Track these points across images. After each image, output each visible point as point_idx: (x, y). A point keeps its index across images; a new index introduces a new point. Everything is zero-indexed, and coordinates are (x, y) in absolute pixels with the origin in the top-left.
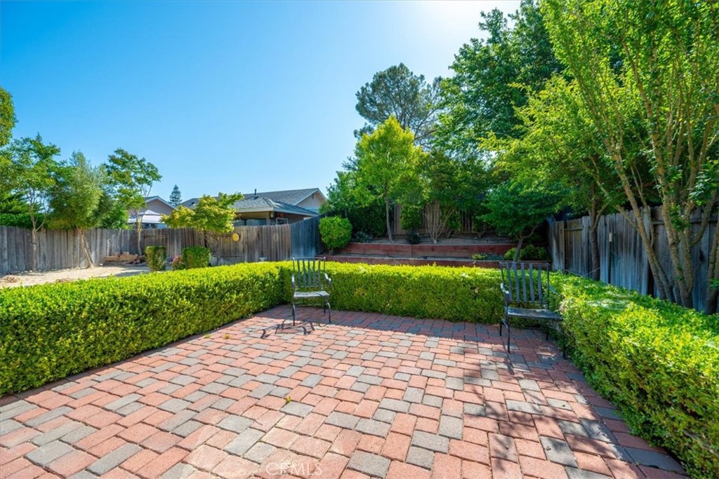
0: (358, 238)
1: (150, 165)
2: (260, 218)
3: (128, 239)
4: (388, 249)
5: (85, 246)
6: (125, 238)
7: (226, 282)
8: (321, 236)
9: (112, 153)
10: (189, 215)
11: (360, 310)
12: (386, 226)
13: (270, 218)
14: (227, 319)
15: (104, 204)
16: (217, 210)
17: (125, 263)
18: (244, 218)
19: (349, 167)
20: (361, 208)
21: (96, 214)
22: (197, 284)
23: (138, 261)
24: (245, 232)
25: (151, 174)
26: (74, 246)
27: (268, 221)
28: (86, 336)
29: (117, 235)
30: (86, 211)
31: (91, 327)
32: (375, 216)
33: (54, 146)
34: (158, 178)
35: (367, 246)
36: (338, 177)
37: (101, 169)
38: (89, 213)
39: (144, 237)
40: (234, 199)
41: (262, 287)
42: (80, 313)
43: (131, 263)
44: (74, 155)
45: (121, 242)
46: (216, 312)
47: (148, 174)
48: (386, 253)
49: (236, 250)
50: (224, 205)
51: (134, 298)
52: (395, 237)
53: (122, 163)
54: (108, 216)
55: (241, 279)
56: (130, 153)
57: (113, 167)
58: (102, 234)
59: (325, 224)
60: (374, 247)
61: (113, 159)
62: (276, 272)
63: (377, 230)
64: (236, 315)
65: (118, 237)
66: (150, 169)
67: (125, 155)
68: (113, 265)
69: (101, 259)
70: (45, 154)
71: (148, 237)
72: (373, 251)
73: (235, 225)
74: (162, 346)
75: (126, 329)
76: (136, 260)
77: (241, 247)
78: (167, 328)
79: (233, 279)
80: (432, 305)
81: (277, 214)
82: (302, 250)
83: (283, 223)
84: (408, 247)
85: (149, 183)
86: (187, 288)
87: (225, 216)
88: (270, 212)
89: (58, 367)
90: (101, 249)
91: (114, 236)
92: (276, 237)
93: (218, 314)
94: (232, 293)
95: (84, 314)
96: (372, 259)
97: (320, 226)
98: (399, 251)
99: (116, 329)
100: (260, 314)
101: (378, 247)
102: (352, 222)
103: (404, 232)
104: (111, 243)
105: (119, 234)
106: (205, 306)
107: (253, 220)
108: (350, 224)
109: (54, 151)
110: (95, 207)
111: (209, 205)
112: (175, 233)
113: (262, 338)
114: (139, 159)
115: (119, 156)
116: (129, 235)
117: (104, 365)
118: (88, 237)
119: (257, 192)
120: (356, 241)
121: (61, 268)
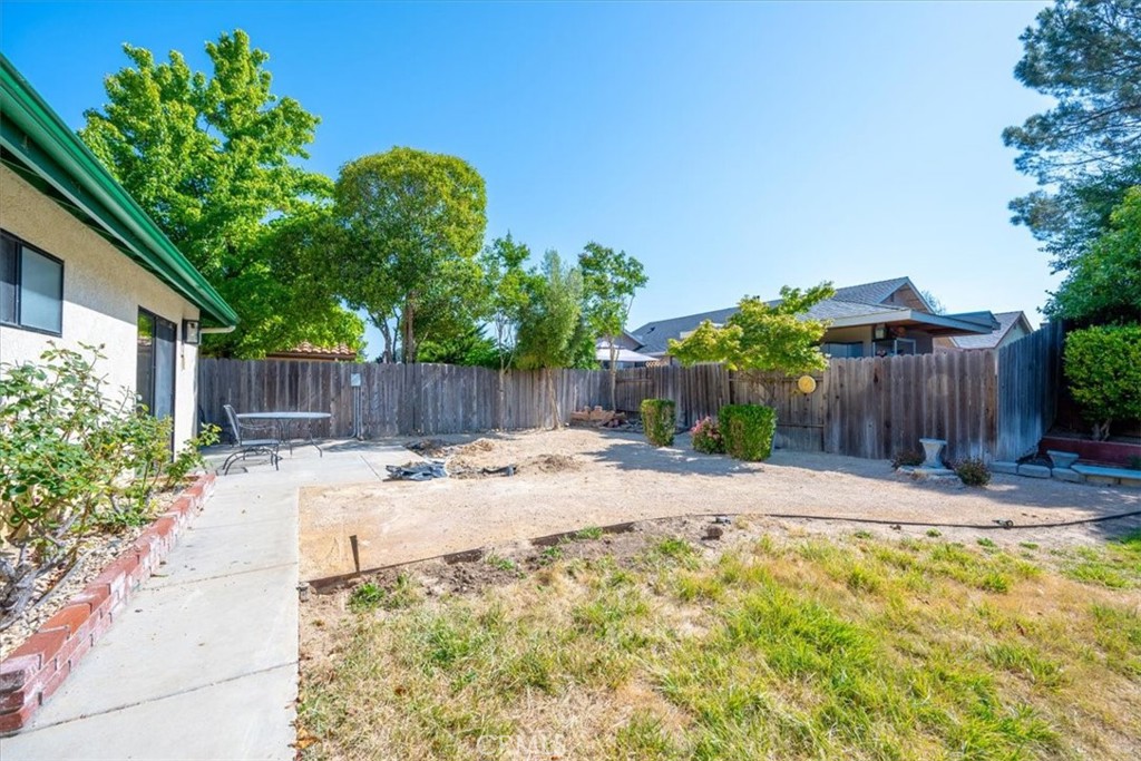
1: (633, 262)
2: (853, 340)
3: (598, 384)
5: (553, 396)
6: (595, 383)
8: (1066, 381)
9: (582, 251)
13: (875, 340)
17: (598, 424)
21: (571, 345)
23: (616, 422)
25: (634, 276)
26: (540, 395)
27: (870, 346)
29: (585, 379)
30: (561, 341)
33: (524, 246)
34: (642, 281)
39: (621, 381)
43: (606, 425)
44: (547, 258)
45: (589, 390)
47: (629, 277)
49: (805, 413)
53: (594, 260)
54: (581, 349)
56: (604, 247)
58: (568, 379)
61: (583, 260)
65: (586, 383)
66: (632, 269)
67: (598, 251)
68: (583, 427)
69: (567, 416)
70: (514, 258)
71: (625, 382)
76: (613, 420)
77: (820, 405)
81: (889, 330)
82: (1018, 421)
85: (631, 292)
88: (874, 326)
90: (567, 399)
91: (581, 381)
104: (579, 391)
105: (587, 378)
109: (525, 253)
110: (571, 334)
112: (670, 374)
114: (618, 253)
115: (590, 254)
116: (598, 379)
121: (526, 428)
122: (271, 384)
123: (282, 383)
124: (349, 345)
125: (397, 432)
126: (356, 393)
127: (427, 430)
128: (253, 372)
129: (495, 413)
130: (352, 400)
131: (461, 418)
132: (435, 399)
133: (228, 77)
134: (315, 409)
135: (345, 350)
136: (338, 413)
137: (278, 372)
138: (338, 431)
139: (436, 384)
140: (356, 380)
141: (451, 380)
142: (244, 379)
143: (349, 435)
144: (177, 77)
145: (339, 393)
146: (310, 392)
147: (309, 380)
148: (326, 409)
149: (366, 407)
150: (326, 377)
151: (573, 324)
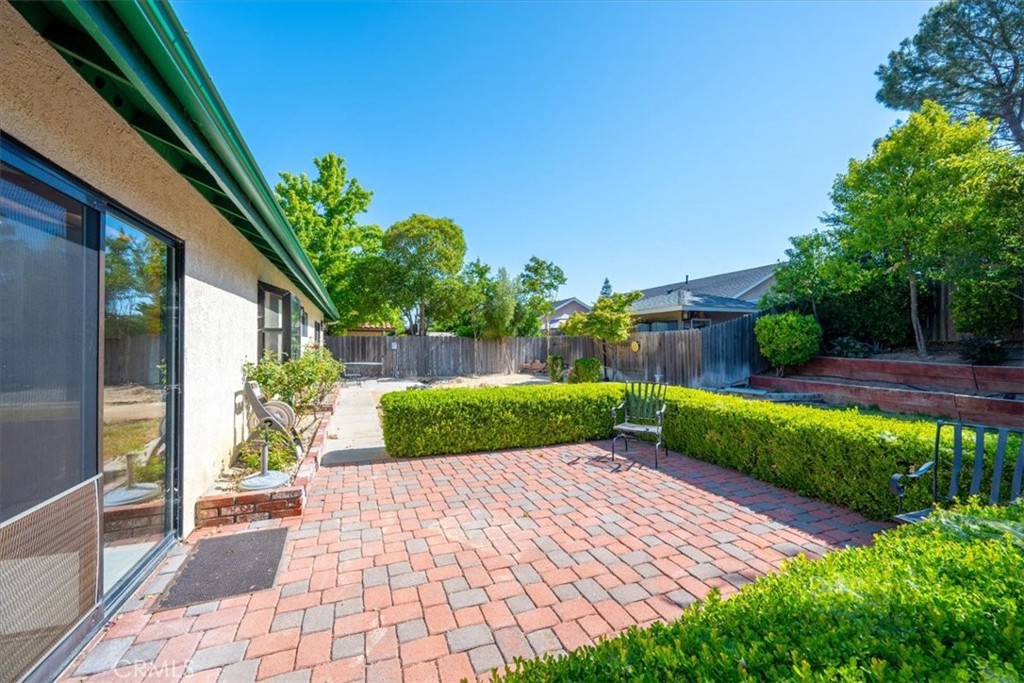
0: (838, 348)
1: (557, 269)
2: (670, 320)
3: (540, 346)
4: (908, 372)
5: (506, 353)
6: (538, 346)
7: (550, 401)
8: (758, 345)
9: (529, 262)
10: (581, 322)
11: (715, 462)
12: (910, 325)
13: (684, 320)
14: (553, 440)
15: (519, 315)
16: (608, 315)
17: (536, 371)
18: (648, 322)
19: (836, 220)
20: (843, 295)
21: (513, 323)
22: (522, 400)
24: (645, 340)
25: (560, 278)
26: (500, 354)
27: (681, 324)
28: (440, 428)
30: (505, 322)
31: (443, 423)
32: (881, 308)
33: (488, 265)
34: (563, 281)
35: (857, 364)
36: (793, 247)
37: (518, 280)
38: (507, 323)
40: (632, 298)
41: (598, 411)
42: (437, 412)
44: (500, 272)
45: (534, 349)
46: (541, 431)
47: (555, 278)
48: (901, 379)
49: (636, 363)
50: (620, 306)
51: (471, 406)
52: (934, 348)
53: (537, 267)
54: (524, 325)
55: (569, 400)
56: (541, 259)
57: (527, 276)
58: (520, 342)
59: (765, 327)
60: (874, 367)
61: (528, 268)
62: (619, 396)
63: (889, 333)
64: (563, 436)
65: (532, 345)
67: (537, 262)
68: (527, 373)
69: (519, 366)
70: (482, 272)
71: (556, 344)
72: (870, 375)
73: (631, 331)
74: (491, 450)
75: (464, 429)
76: (542, 369)
77: (640, 359)
78: (495, 435)
79: (558, 399)
80: (824, 478)
81: (692, 314)
82: (722, 366)
83: (704, 326)
84: (961, 371)
85: (556, 288)
86: (513, 403)
87: (618, 321)
88: (683, 312)
89: (427, 446)
90: (519, 356)
91: (528, 343)
92: (681, 347)
93: (544, 432)
94: (556, 414)
95: (439, 413)
96: (859, 389)
97: (756, 329)
98: (935, 377)
99: (459, 428)
100: (597, 443)
101: (883, 367)
102: (822, 321)
103: (958, 337)
105: (533, 341)
106: (529, 422)
107: (658, 324)
108: (818, 326)
109: (486, 269)
110: (511, 317)
111: (601, 310)
113: (568, 464)
114: (548, 264)
115: (532, 264)
116: (540, 342)
117: (451, 454)
118: (509, 344)
119: (690, 279)
120: (833, 355)
121: (492, 373)
122: (353, 349)
123: (358, 347)
124: (391, 324)
125: (416, 374)
126: (394, 353)
127: (433, 374)
128: (344, 342)
129: (472, 364)
130: (393, 357)
131: (452, 367)
132: (437, 355)
133: (327, 180)
134: (374, 361)
135: (389, 326)
136: (385, 364)
137: (356, 342)
138: (386, 373)
139: (438, 347)
140: (395, 346)
141: (446, 346)
142: (340, 346)
143: (391, 376)
144: (303, 186)
145: (386, 353)
146: (372, 353)
147: (371, 345)
148: (379, 361)
149: (400, 361)
150: (379, 345)
151: (512, 312)
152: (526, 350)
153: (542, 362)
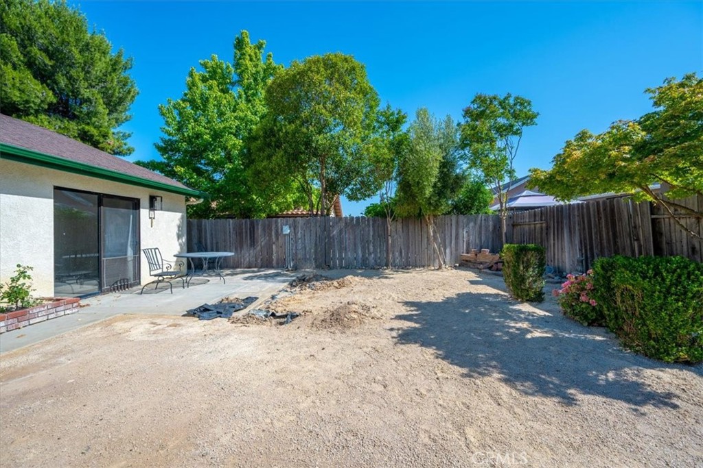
3: (491, 228)
5: (435, 239)
6: (487, 228)
9: (468, 105)
21: (440, 192)
23: (500, 266)
29: (475, 223)
30: (423, 188)
38: (428, 191)
39: (513, 226)
43: (490, 268)
45: (480, 233)
58: (457, 222)
61: (468, 113)
65: (477, 227)
68: (469, 269)
69: (457, 257)
71: (517, 225)
76: (497, 263)
85: (517, 133)
90: (457, 243)
91: (472, 224)
104: (468, 236)
105: (479, 222)
109: (401, 119)
110: (435, 180)
116: (491, 223)
118: (440, 227)
121: (416, 266)
122: (241, 233)
123: (246, 232)
125: (314, 266)
126: (287, 238)
127: (334, 265)
128: (231, 227)
130: (285, 243)
132: (340, 242)
136: (277, 252)
137: (244, 226)
138: (278, 264)
139: (341, 231)
140: (287, 230)
141: (352, 228)
142: (228, 230)
143: (284, 267)
145: (277, 239)
146: (262, 239)
147: (261, 229)
149: (294, 248)
150: (270, 229)
151: (436, 172)
152: (467, 233)
153: (493, 251)
